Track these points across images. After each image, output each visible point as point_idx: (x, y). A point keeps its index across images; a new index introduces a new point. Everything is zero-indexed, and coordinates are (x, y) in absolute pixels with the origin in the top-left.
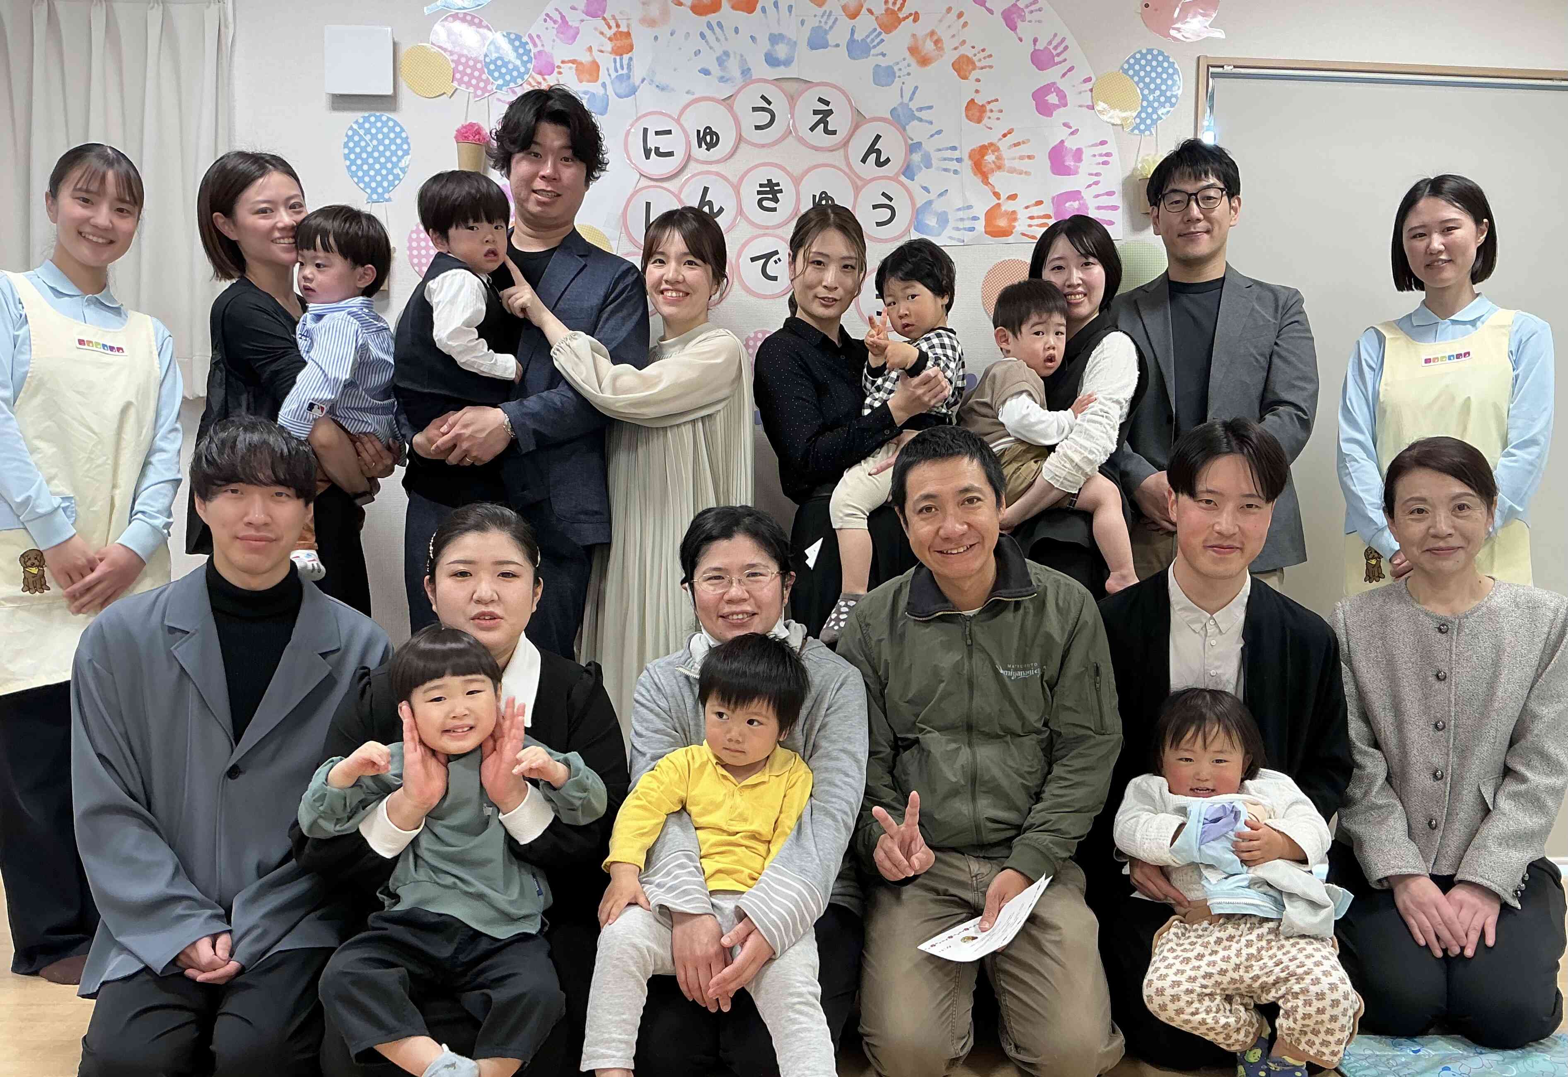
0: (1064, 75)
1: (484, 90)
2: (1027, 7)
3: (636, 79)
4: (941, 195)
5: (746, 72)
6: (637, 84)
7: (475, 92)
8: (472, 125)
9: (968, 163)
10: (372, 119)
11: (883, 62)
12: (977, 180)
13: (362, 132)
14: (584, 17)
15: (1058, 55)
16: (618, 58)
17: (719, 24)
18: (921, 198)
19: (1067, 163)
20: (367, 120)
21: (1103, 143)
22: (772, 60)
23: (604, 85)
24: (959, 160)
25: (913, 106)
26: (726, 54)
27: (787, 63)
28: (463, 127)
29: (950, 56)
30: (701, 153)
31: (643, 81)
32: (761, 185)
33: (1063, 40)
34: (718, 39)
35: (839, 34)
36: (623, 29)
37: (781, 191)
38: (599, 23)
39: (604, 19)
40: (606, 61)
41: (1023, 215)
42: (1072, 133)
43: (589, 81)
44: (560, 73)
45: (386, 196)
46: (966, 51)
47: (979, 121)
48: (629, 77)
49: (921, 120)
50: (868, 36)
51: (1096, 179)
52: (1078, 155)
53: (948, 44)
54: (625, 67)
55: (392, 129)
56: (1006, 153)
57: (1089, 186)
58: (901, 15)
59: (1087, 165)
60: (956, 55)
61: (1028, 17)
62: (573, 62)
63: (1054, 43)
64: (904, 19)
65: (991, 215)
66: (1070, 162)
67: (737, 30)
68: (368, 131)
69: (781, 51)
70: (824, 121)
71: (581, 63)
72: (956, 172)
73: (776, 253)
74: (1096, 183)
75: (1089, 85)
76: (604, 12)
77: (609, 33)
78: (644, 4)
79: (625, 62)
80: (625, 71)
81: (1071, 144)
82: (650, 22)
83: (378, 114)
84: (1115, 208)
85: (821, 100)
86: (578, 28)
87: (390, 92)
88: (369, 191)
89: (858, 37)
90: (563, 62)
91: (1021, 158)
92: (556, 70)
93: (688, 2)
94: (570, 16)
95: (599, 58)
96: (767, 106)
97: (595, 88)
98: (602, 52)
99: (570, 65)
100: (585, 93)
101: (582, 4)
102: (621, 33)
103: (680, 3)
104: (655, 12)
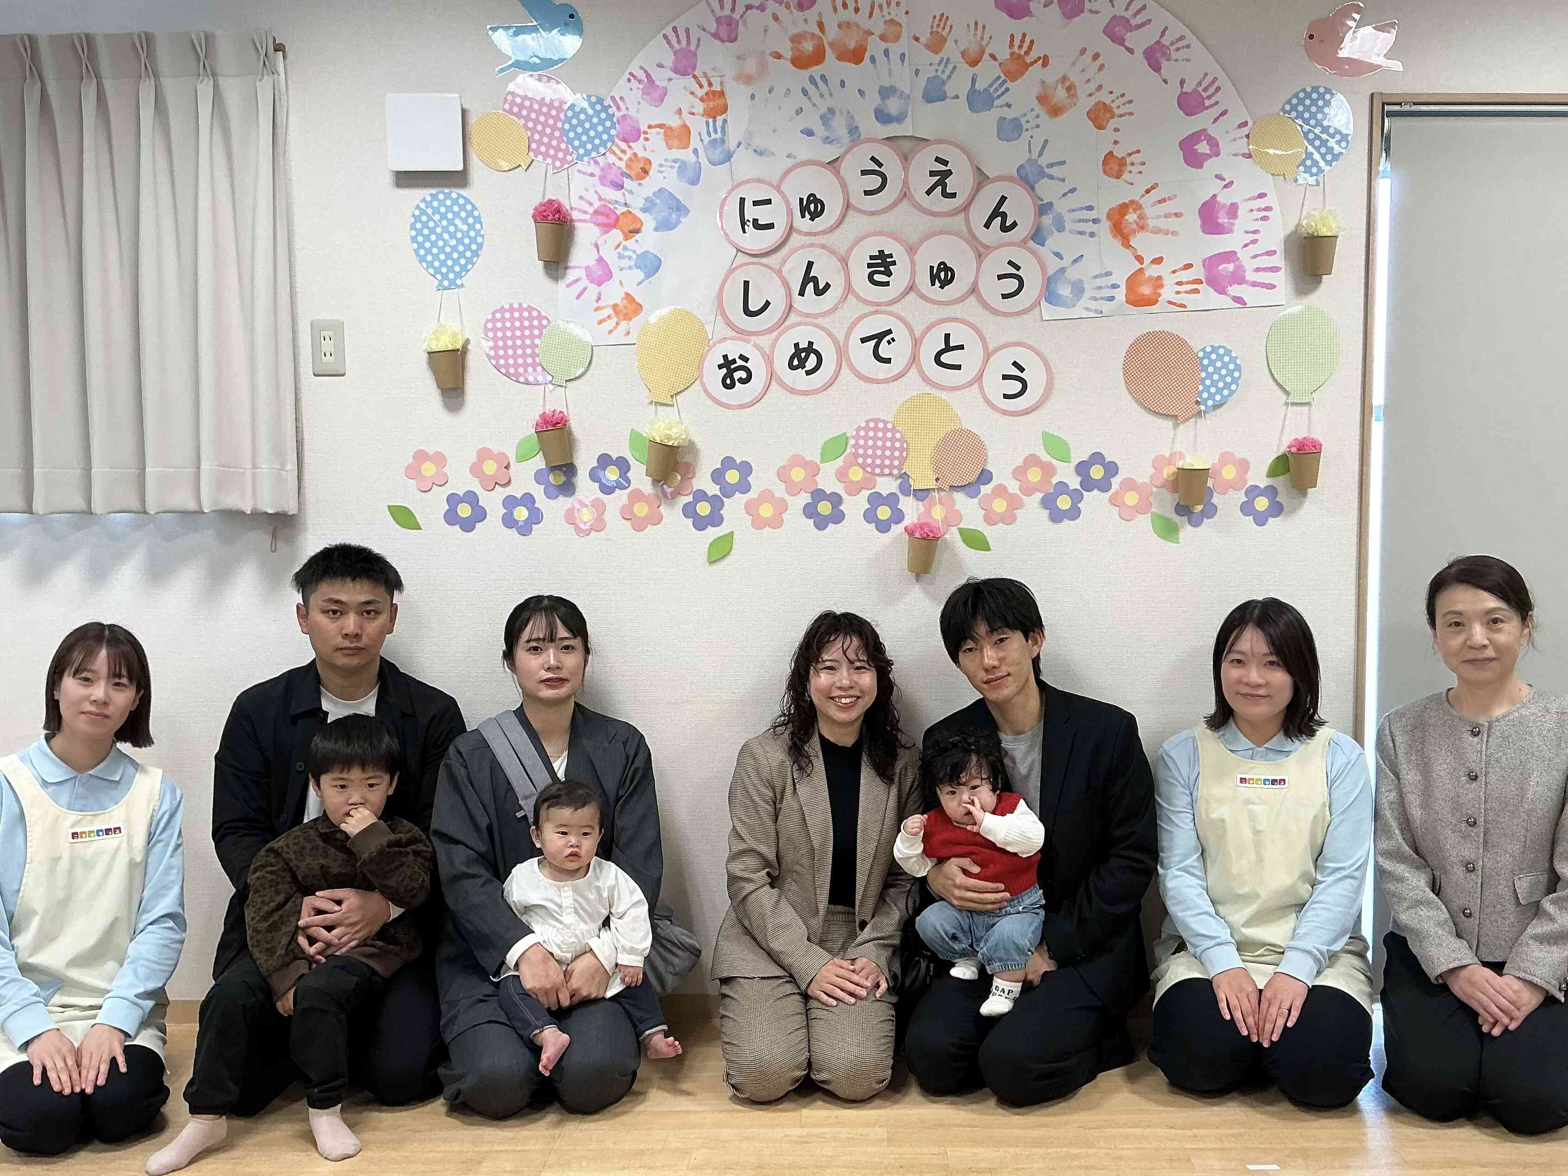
0: (1215, 120)
1: (563, 161)
2: (1172, 44)
3: (732, 144)
4: (1075, 261)
5: (853, 130)
6: (732, 150)
7: (553, 163)
8: (551, 202)
9: (1105, 226)
10: (441, 197)
11: (1009, 114)
12: (1117, 243)
13: (430, 211)
14: (674, 75)
15: (1209, 97)
16: (711, 121)
17: (823, 77)
18: (1054, 265)
19: (1220, 221)
20: (434, 197)
21: (1262, 196)
22: (883, 117)
23: (696, 152)
24: (1095, 221)
25: (1043, 161)
26: (831, 111)
27: (900, 119)
28: (541, 205)
29: (1085, 104)
30: (804, 224)
31: (738, 147)
32: (872, 258)
33: (1215, 79)
34: (822, 96)
35: (959, 85)
36: (717, 87)
37: (894, 263)
38: (690, 82)
39: (695, 77)
40: (698, 125)
41: (1169, 281)
42: (1226, 186)
43: (679, 148)
44: (647, 139)
45: (459, 282)
46: (1102, 96)
47: (1118, 177)
48: (723, 141)
49: (1051, 177)
50: (991, 85)
51: (1254, 237)
52: (1233, 211)
53: (1082, 91)
54: (719, 130)
55: (462, 208)
56: (1149, 211)
57: (1246, 246)
58: (1028, 60)
59: (1245, 221)
60: (1092, 101)
61: (1174, 55)
62: (660, 126)
63: (1204, 84)
64: (1032, 64)
65: (1133, 281)
66: (1223, 219)
67: (843, 84)
68: (436, 211)
69: (893, 106)
70: (942, 183)
71: (670, 128)
72: (1092, 235)
73: (889, 332)
74: (1254, 242)
75: (1245, 131)
76: (694, 69)
77: (701, 92)
78: (738, 58)
79: (719, 123)
80: (719, 135)
81: (1224, 198)
82: (747, 79)
83: (447, 191)
84: (1275, 269)
85: (938, 160)
86: (665, 88)
87: (460, 167)
88: (439, 277)
89: (980, 86)
90: (650, 127)
91: (1167, 216)
92: (643, 136)
93: (788, 54)
94: (656, 74)
95: (689, 121)
96: (877, 168)
97: (686, 155)
98: (693, 114)
99: (658, 130)
100: (675, 161)
101: (669, 59)
102: (714, 92)
103: (778, 56)
104: (751, 66)
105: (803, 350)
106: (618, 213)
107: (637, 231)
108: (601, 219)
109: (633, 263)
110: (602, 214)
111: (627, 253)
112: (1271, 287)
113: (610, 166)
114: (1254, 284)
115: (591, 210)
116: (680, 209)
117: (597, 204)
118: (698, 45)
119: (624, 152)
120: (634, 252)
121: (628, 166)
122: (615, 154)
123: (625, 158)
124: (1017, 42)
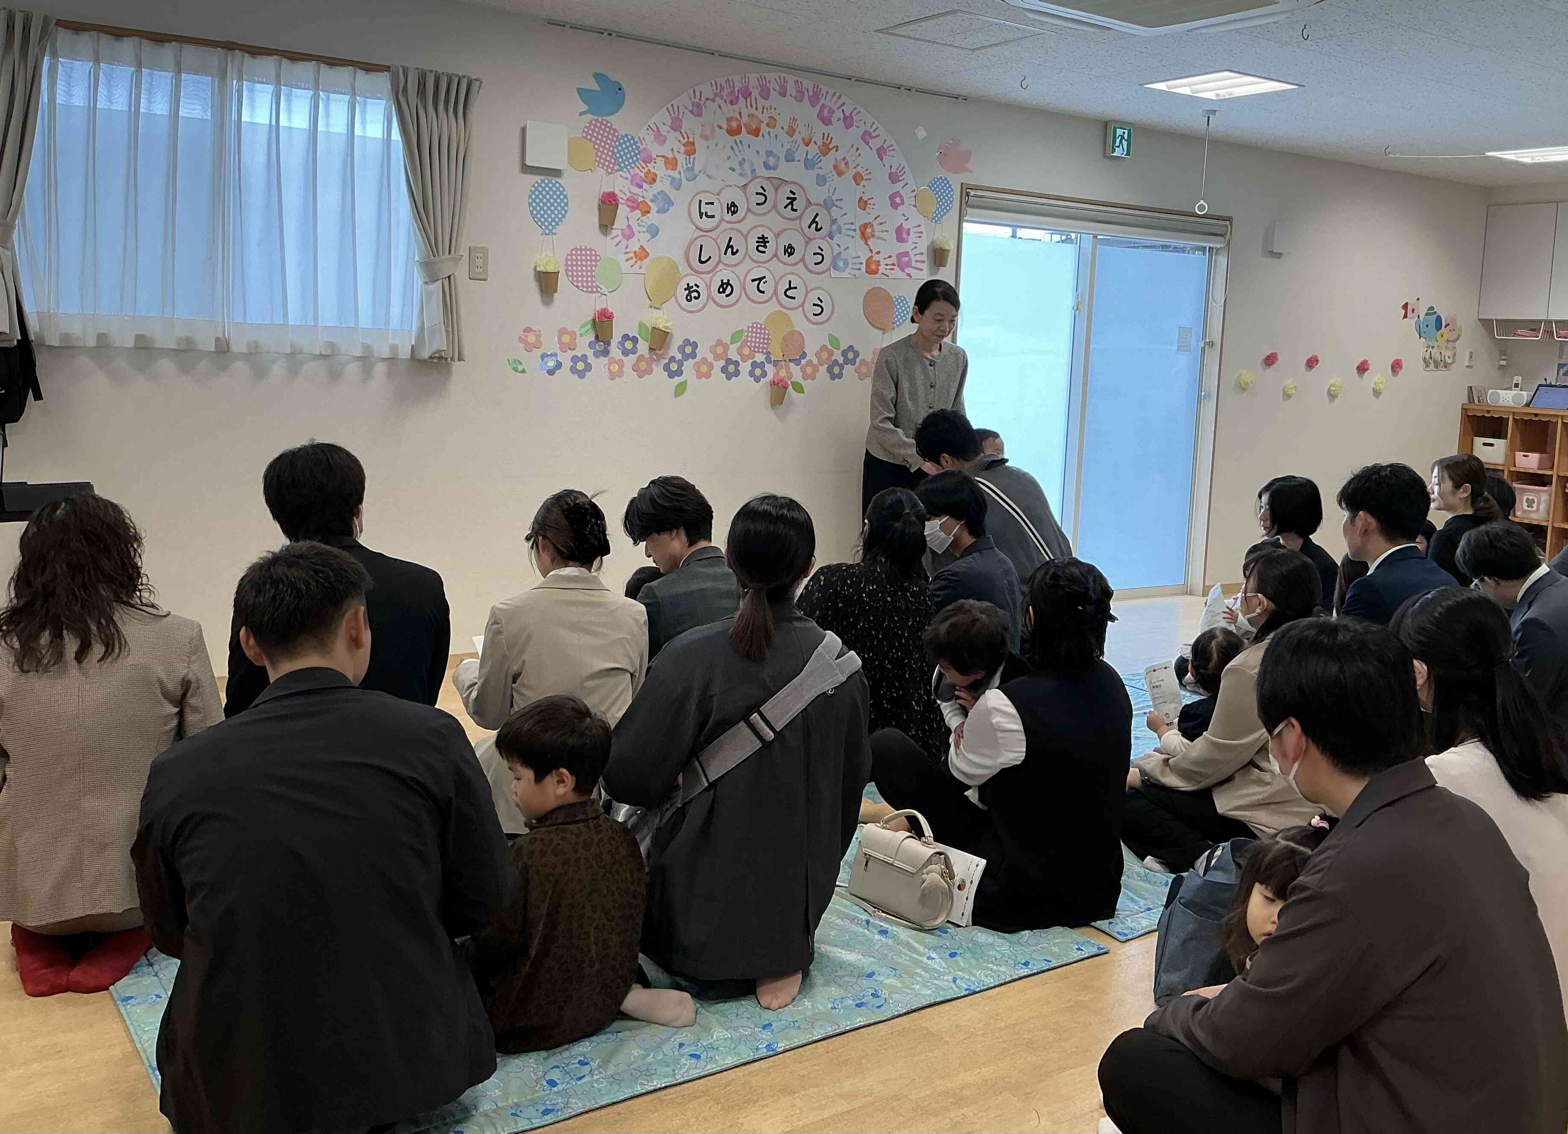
0: (903, 187)
1: (612, 169)
2: (888, 147)
3: (696, 171)
4: (845, 249)
5: (753, 171)
6: (698, 174)
7: (607, 170)
8: (607, 192)
9: (858, 233)
10: (546, 181)
11: (822, 173)
12: (862, 242)
13: (540, 189)
14: (670, 130)
15: (901, 176)
16: (688, 157)
17: (741, 142)
18: (837, 250)
19: (903, 236)
21: (919, 226)
22: (767, 166)
23: (680, 172)
24: (855, 230)
25: (834, 198)
26: (744, 159)
27: (775, 168)
29: (852, 172)
30: (728, 217)
31: (700, 171)
32: (759, 238)
33: (904, 167)
34: (740, 151)
35: (800, 155)
36: (691, 140)
37: (768, 242)
38: (678, 134)
39: (681, 133)
40: (681, 159)
41: (882, 263)
42: (906, 220)
43: (671, 169)
44: (655, 163)
45: (554, 231)
46: (859, 169)
47: (864, 209)
48: (693, 169)
49: (837, 206)
50: (814, 157)
51: (915, 245)
52: (908, 232)
53: (851, 166)
54: (691, 163)
55: (558, 189)
56: (875, 228)
57: (913, 249)
58: (830, 147)
59: (912, 238)
60: (855, 171)
61: (888, 153)
62: (663, 156)
63: (900, 169)
64: (832, 149)
65: (869, 261)
66: (905, 236)
67: (749, 146)
68: (543, 189)
69: (772, 161)
70: (791, 203)
71: (667, 158)
72: (853, 237)
73: (764, 277)
74: (916, 248)
75: (914, 194)
76: (681, 128)
77: (684, 142)
78: (702, 126)
79: (692, 161)
80: (691, 165)
81: (906, 226)
82: (705, 137)
83: (550, 178)
84: (923, 262)
85: (791, 192)
86: (666, 137)
87: (561, 168)
88: (543, 227)
89: (810, 157)
90: (657, 156)
91: (883, 231)
92: (653, 161)
93: (725, 127)
94: (662, 127)
95: (677, 155)
96: (763, 192)
97: (675, 174)
98: (679, 152)
99: (661, 158)
100: (670, 176)
101: (669, 122)
102: (690, 142)
103: (721, 128)
104: (708, 131)
105: (725, 283)
106: (639, 201)
107: (648, 212)
108: (630, 203)
109: (645, 229)
110: (631, 201)
111: (643, 224)
112: (922, 270)
113: (636, 175)
114: (916, 268)
115: (625, 198)
116: (670, 203)
117: (629, 195)
118: (683, 116)
119: (643, 168)
120: (646, 223)
121: (645, 176)
122: (638, 167)
123: (644, 171)
124: (826, 137)
